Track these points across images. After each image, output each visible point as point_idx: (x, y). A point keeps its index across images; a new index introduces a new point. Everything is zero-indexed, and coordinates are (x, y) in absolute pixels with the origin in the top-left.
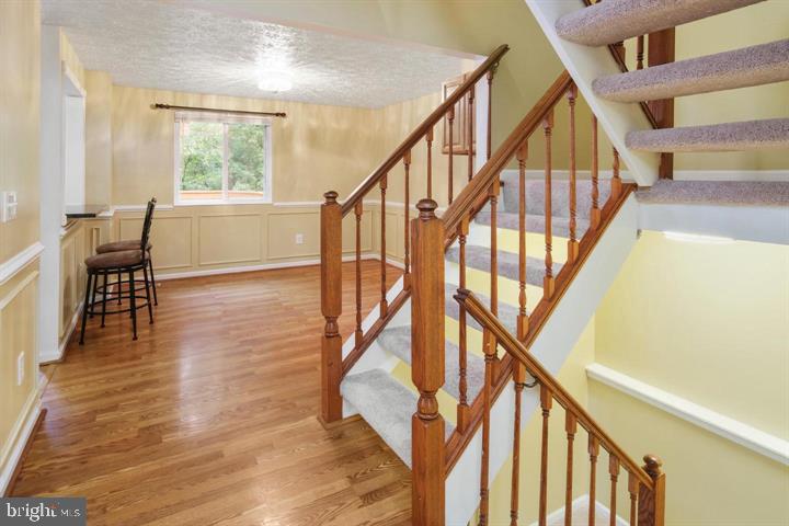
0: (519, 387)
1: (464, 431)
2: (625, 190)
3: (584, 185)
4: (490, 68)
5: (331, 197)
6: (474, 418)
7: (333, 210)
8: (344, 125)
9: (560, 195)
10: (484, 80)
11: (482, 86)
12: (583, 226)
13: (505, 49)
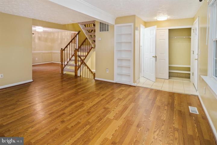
0: (83, 65)
1: (79, 68)
2: (92, 48)
3: (88, 47)
4: (78, 33)
5: (62, 49)
6: (80, 67)
7: (62, 50)
8: (46, 36)
9: (86, 48)
10: (78, 35)
11: (77, 36)
12: (88, 51)
13: (80, 31)
